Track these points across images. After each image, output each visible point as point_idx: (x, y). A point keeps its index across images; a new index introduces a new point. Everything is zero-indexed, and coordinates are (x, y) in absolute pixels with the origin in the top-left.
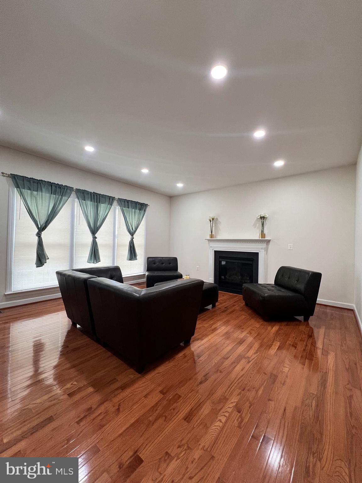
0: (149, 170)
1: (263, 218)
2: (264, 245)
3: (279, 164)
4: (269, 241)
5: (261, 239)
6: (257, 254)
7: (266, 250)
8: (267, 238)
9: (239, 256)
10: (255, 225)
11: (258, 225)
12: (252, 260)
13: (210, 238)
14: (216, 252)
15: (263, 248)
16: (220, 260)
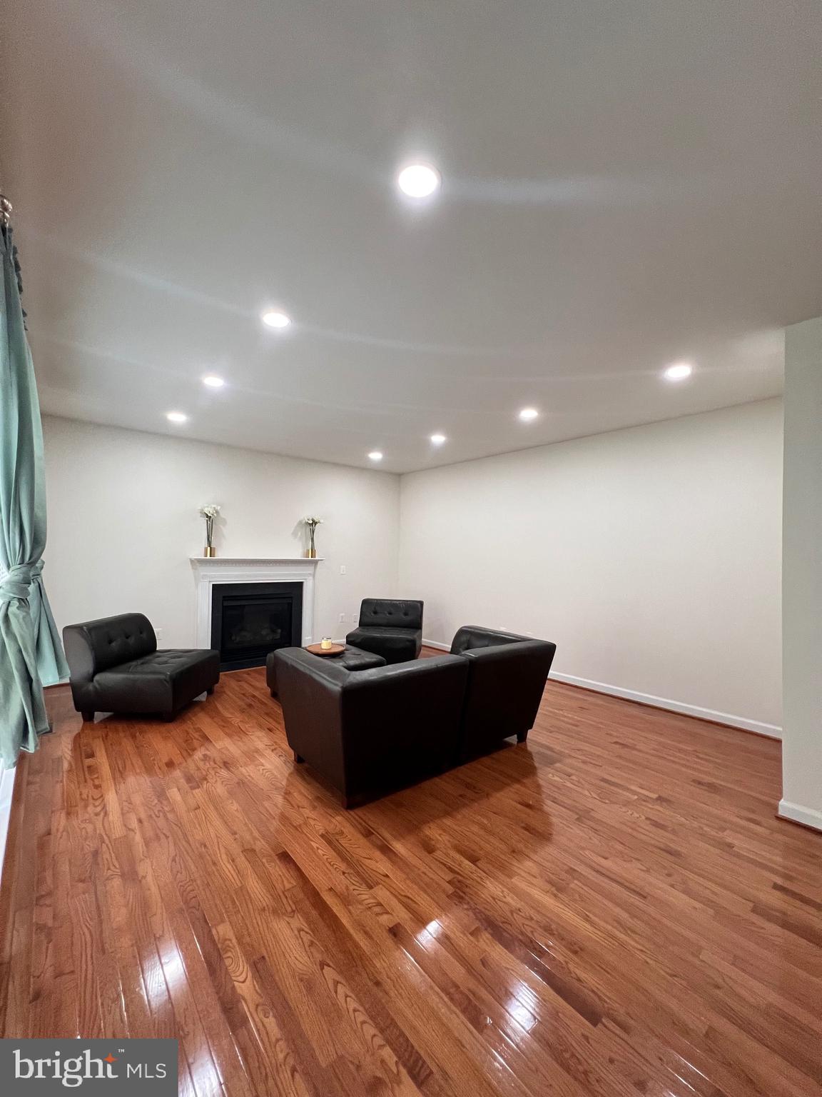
1: (315, 523)
2: (310, 569)
3: (376, 456)
4: (316, 563)
5: (310, 558)
6: (298, 586)
7: (315, 576)
8: (317, 558)
9: (267, 592)
10: (295, 534)
11: (299, 534)
12: (291, 597)
13: (208, 557)
14: (216, 588)
15: (310, 574)
16: (226, 604)
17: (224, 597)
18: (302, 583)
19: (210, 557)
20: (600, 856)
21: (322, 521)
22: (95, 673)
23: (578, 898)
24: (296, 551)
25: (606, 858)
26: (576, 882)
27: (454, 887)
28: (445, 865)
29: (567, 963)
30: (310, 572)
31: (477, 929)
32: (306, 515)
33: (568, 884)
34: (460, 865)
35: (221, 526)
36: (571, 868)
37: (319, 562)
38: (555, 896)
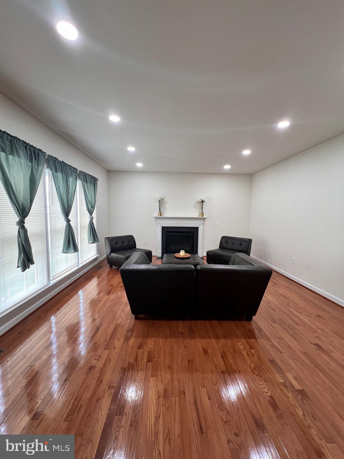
0: (135, 149)
1: (203, 202)
2: (202, 222)
3: (227, 167)
4: (205, 219)
5: (201, 217)
6: (197, 228)
7: (204, 224)
8: (205, 217)
9: (183, 230)
10: (195, 206)
11: (197, 206)
12: (193, 233)
13: (159, 216)
14: (163, 228)
15: (201, 224)
16: (167, 234)
17: (166, 231)
18: (198, 228)
19: (160, 217)
20: (208, 395)
21: (206, 200)
22: (111, 253)
23: (167, 406)
24: (196, 214)
25: (209, 399)
26: (177, 399)
27: (128, 366)
28: (137, 355)
29: (122, 426)
30: (201, 223)
31: (113, 387)
32: (199, 199)
33: (172, 397)
34: (141, 359)
35: (165, 204)
36: (184, 391)
37: (206, 218)
38: (159, 397)
